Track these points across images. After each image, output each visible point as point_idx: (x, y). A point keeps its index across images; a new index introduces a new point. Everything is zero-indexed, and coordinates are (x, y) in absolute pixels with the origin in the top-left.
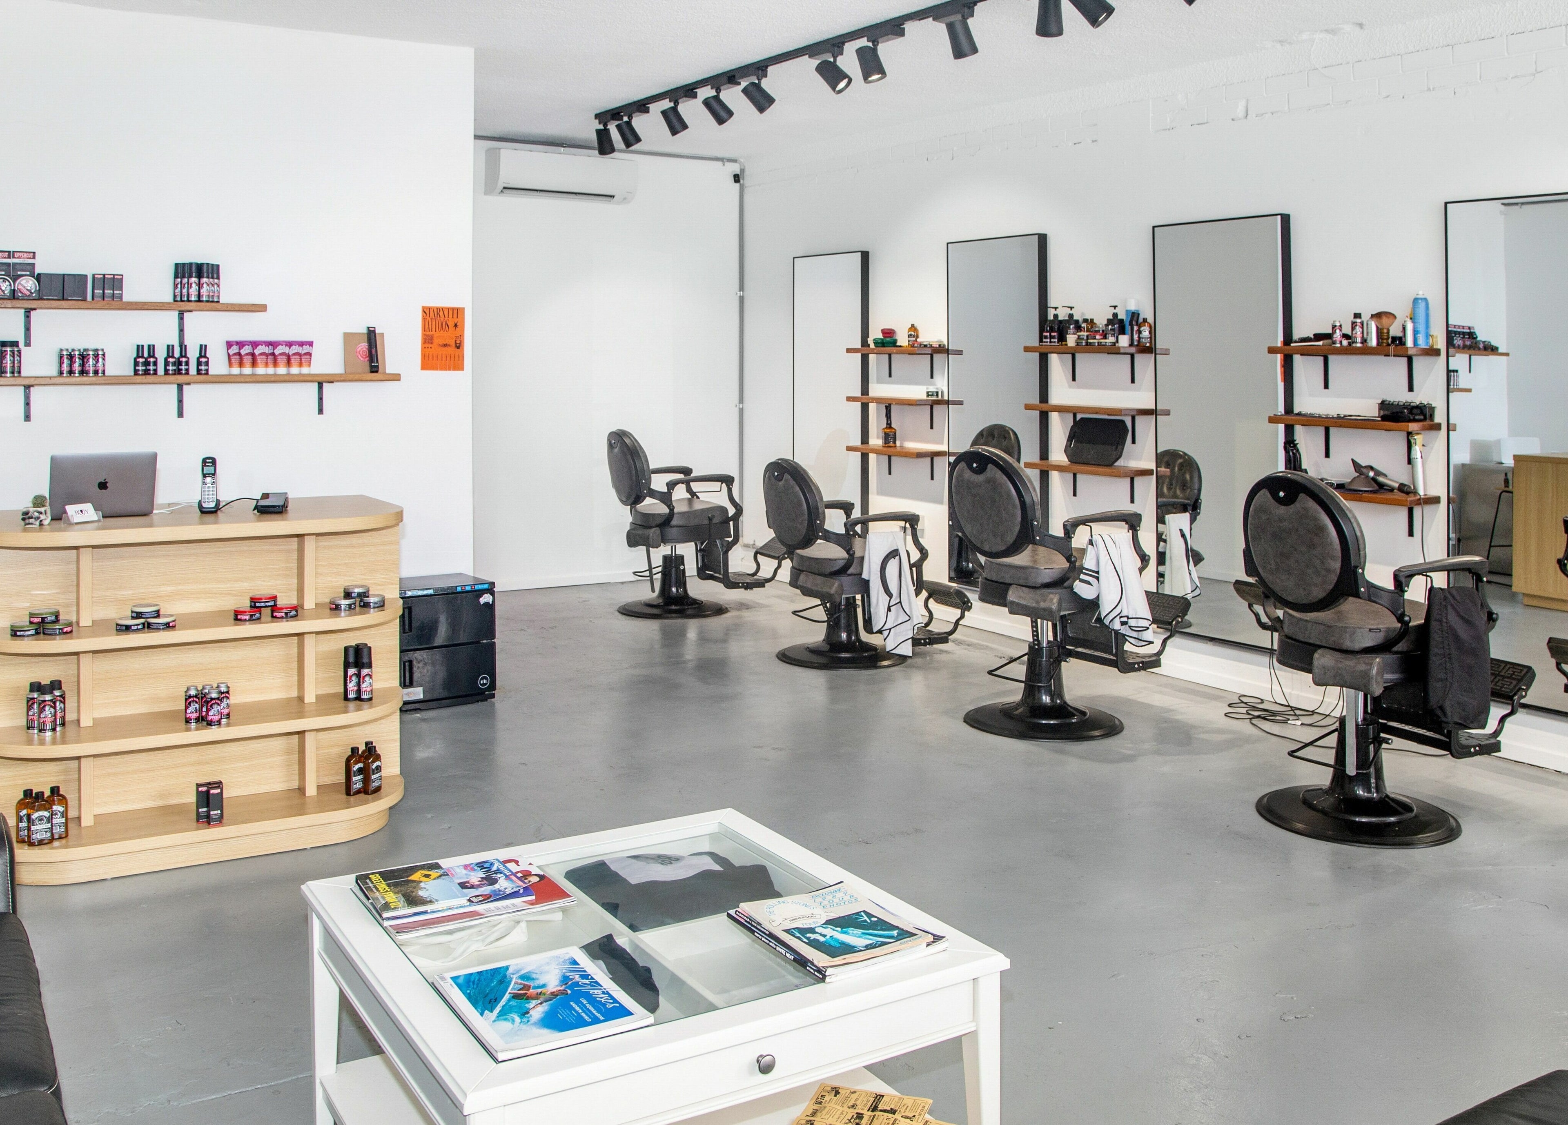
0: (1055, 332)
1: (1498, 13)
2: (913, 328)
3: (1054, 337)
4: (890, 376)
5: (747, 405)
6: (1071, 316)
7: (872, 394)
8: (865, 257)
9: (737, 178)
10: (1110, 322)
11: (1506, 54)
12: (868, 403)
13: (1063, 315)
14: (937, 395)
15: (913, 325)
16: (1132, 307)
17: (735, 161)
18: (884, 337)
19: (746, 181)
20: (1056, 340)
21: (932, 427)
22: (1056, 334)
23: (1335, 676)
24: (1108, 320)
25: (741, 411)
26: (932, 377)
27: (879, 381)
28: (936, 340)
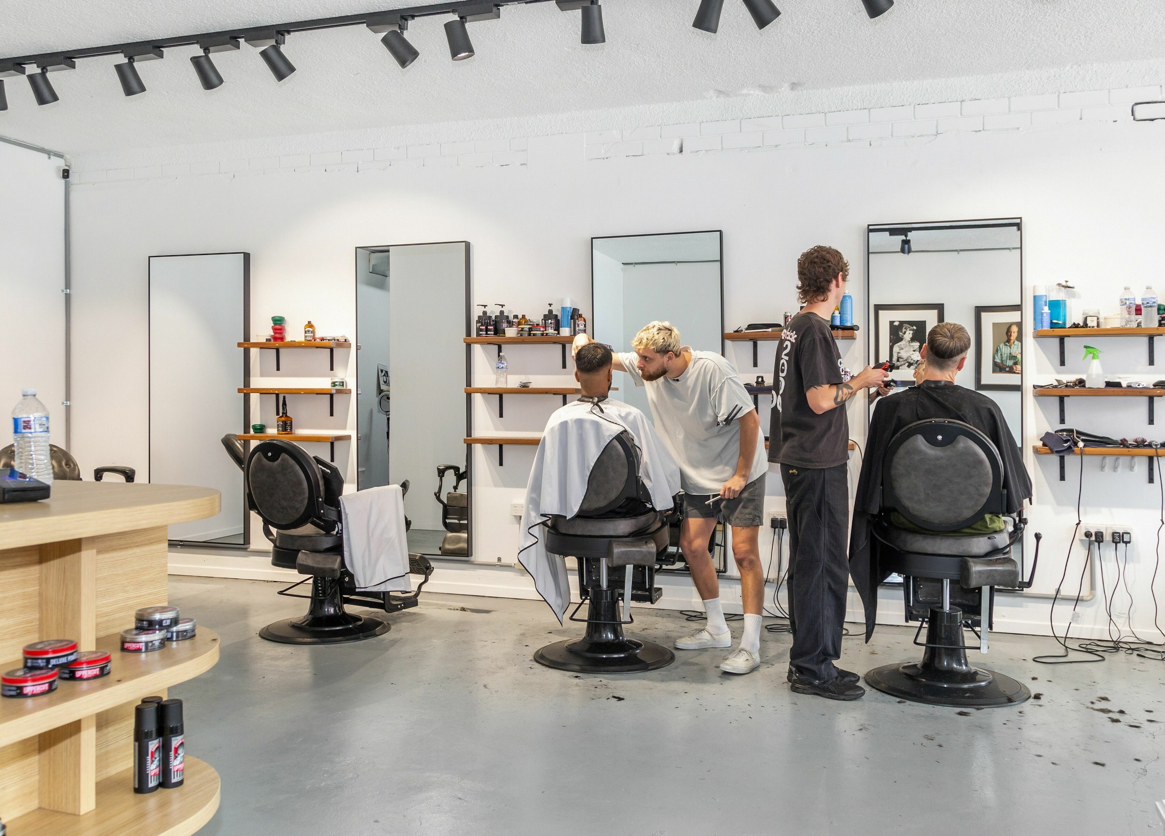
0: (491, 326)
1: (907, 88)
2: (310, 325)
3: (490, 330)
4: (278, 369)
5: (75, 404)
6: (502, 312)
7: (252, 386)
8: (247, 257)
9: (66, 174)
10: (546, 318)
11: (913, 120)
12: (249, 394)
13: (493, 311)
14: (343, 385)
15: (309, 322)
16: (568, 304)
17: (61, 156)
18: (275, 333)
19: (73, 177)
20: (493, 333)
21: (332, 414)
22: (492, 327)
23: (988, 578)
24: (545, 316)
25: (68, 409)
26: (332, 369)
27: (262, 375)
28: (341, 335)
